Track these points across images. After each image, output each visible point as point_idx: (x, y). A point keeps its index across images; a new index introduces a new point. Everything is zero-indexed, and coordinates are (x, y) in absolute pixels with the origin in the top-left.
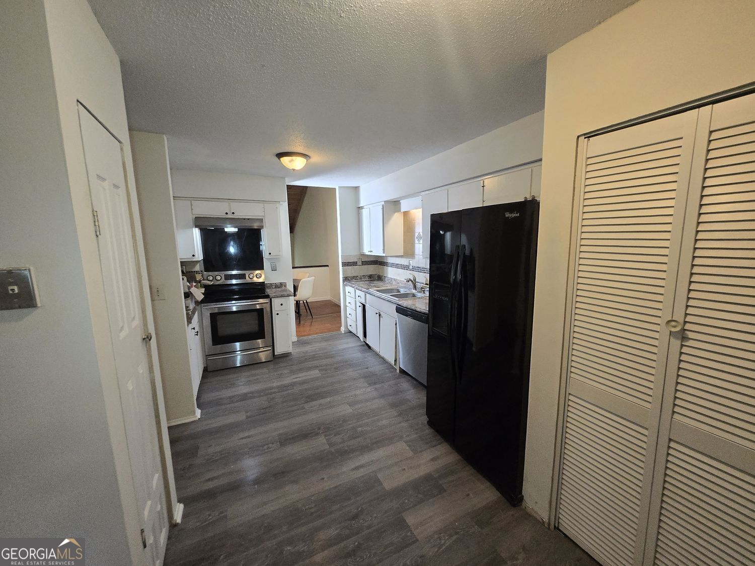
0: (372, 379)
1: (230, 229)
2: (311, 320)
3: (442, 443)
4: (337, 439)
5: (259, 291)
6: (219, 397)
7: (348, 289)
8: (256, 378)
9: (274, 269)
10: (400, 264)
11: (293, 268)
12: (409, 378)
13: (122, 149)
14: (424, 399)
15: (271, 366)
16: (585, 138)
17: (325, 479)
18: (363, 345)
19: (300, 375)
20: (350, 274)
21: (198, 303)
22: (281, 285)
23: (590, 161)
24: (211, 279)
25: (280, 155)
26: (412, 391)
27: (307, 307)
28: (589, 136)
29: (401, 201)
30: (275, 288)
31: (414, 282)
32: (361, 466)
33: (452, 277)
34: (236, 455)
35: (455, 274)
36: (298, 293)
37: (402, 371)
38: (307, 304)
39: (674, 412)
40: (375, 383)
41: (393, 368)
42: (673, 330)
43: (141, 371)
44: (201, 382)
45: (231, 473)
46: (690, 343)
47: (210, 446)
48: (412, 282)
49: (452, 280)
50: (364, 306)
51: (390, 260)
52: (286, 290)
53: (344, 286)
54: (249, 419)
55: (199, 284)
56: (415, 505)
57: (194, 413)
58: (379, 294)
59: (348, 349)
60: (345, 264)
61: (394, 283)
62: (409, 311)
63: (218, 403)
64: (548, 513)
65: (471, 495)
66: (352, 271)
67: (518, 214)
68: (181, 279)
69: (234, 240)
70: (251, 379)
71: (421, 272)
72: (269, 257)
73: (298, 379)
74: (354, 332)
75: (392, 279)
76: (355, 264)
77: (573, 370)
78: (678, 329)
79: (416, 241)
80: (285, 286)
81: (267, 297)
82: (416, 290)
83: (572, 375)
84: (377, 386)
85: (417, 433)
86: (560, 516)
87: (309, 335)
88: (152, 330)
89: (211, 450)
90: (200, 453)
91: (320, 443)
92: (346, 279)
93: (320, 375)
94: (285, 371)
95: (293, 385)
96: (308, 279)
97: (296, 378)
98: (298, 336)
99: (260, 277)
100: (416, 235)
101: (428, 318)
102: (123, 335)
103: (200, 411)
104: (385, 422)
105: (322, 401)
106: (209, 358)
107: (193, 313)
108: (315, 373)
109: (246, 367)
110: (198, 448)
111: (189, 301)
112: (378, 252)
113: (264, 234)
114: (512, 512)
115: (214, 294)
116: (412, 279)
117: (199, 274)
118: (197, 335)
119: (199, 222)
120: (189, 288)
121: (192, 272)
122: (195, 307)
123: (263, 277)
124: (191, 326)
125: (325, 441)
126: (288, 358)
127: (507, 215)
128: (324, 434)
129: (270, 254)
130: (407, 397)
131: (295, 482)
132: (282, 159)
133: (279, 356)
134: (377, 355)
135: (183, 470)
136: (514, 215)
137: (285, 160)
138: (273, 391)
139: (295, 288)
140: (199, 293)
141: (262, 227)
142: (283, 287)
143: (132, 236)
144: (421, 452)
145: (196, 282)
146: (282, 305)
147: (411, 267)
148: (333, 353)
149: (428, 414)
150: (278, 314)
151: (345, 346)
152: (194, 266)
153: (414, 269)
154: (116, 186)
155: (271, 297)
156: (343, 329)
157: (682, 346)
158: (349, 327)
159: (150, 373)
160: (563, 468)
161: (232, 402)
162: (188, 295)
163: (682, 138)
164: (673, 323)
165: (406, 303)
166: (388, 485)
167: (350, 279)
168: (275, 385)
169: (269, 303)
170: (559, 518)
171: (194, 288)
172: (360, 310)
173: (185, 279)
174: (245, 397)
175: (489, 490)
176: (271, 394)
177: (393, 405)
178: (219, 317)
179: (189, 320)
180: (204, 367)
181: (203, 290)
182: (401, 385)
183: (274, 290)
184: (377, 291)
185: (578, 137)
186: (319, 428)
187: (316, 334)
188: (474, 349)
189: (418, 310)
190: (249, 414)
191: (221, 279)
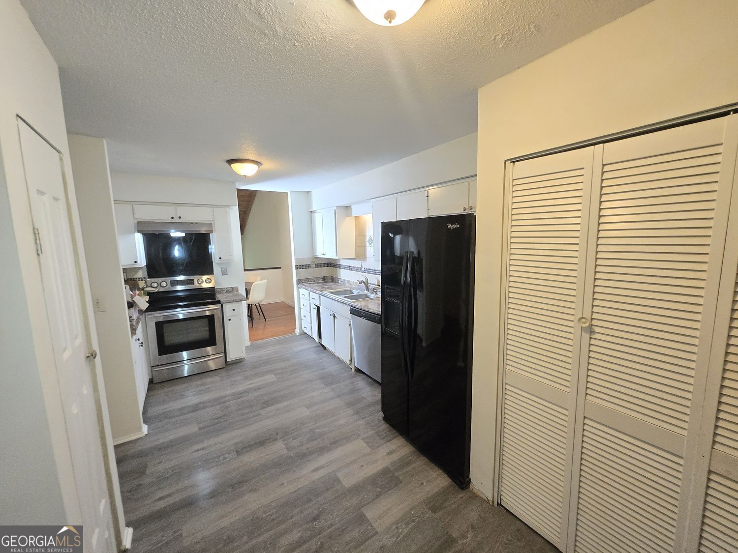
0: (328, 380)
1: (175, 234)
2: (264, 323)
3: (397, 437)
4: (295, 443)
5: (208, 296)
6: (168, 410)
7: (303, 291)
8: (207, 387)
9: (224, 273)
10: (352, 266)
11: (245, 270)
12: (365, 376)
13: (61, 159)
14: (379, 396)
15: (223, 373)
16: (511, 162)
17: (285, 484)
18: (318, 346)
19: (255, 381)
20: (303, 277)
21: (141, 312)
22: (233, 290)
23: (516, 182)
24: (156, 286)
25: (231, 162)
26: (368, 388)
27: (260, 310)
28: (514, 161)
29: (352, 207)
30: (226, 292)
31: (366, 283)
32: (322, 467)
33: (403, 279)
34: (188, 469)
35: (406, 276)
36: (250, 296)
37: (358, 371)
38: (259, 307)
39: (587, 394)
40: (331, 384)
41: (348, 367)
42: (584, 325)
43: (85, 392)
44: (146, 395)
45: (185, 488)
46: (597, 336)
47: (160, 463)
48: (364, 283)
49: (402, 281)
50: (318, 308)
51: (343, 263)
52: (238, 295)
53: (298, 288)
54: (202, 431)
55: (143, 292)
56: (374, 500)
57: (140, 429)
58: (333, 296)
59: (304, 351)
60: (299, 267)
61: (347, 284)
62: (362, 312)
63: (167, 416)
64: (492, 492)
65: (425, 483)
66: (305, 273)
67: (459, 226)
68: (124, 288)
69: (180, 244)
70: (203, 388)
71: (372, 274)
72: (220, 261)
73: (252, 386)
74: (309, 333)
75: (344, 280)
76: (308, 266)
77: (508, 362)
78: (587, 325)
79: (368, 244)
80: (237, 291)
81: (218, 302)
82: (368, 291)
83: (508, 367)
84: (333, 387)
85: (373, 429)
86: (502, 493)
87: (262, 339)
88: (96, 347)
89: (160, 468)
90: (148, 471)
91: (278, 448)
92: (300, 282)
93: (276, 379)
94: (239, 378)
95: (247, 391)
96: (261, 282)
97: (250, 384)
98: (251, 340)
99: (210, 282)
100: (367, 239)
101: (380, 319)
102: (66, 355)
103: (146, 426)
104: (342, 422)
105: (280, 406)
106: (155, 370)
107: (138, 323)
108: (271, 378)
109: (196, 376)
110: (146, 466)
111: (132, 310)
112: (330, 255)
113: (213, 237)
114: (461, 495)
115: (159, 301)
116: (364, 281)
117: (142, 280)
118: (142, 346)
119: (141, 227)
120: (132, 297)
121: (134, 279)
122: (138, 317)
123: (213, 281)
124: (135, 337)
125: (283, 446)
126: (242, 364)
127: (449, 226)
128: (282, 439)
129: (220, 258)
130: (364, 395)
131: (255, 490)
132: (232, 165)
133: (233, 362)
134: (332, 355)
135: (130, 491)
136: (455, 226)
137: (236, 167)
138: (227, 399)
139: (247, 292)
140: (143, 302)
141: (212, 232)
142: (235, 292)
143: (74, 249)
144: (378, 447)
145: (139, 289)
146: (234, 310)
147: (363, 269)
148: (288, 355)
149: (383, 410)
150: (230, 320)
151: (300, 348)
152: (136, 272)
153: (366, 271)
154: (56, 199)
155: (222, 303)
156: (297, 331)
157: (591, 338)
158: (303, 328)
159: (94, 391)
160: (503, 450)
161: (183, 414)
162: (131, 305)
163: (583, 168)
164: (584, 320)
165: (360, 304)
166: (348, 482)
167: (303, 281)
168: (229, 392)
169: (221, 309)
170: (501, 495)
171: (137, 296)
172: (315, 312)
173: (128, 287)
174: (196, 408)
175: (441, 477)
176: (225, 402)
177: (350, 404)
178: (165, 326)
179: (133, 330)
180: (150, 379)
181: (147, 298)
182: (357, 384)
183: (226, 295)
184: (331, 293)
185: (506, 161)
186: (277, 434)
187: (270, 337)
188: (424, 344)
189: (371, 311)
190: (202, 425)
191: (166, 286)
